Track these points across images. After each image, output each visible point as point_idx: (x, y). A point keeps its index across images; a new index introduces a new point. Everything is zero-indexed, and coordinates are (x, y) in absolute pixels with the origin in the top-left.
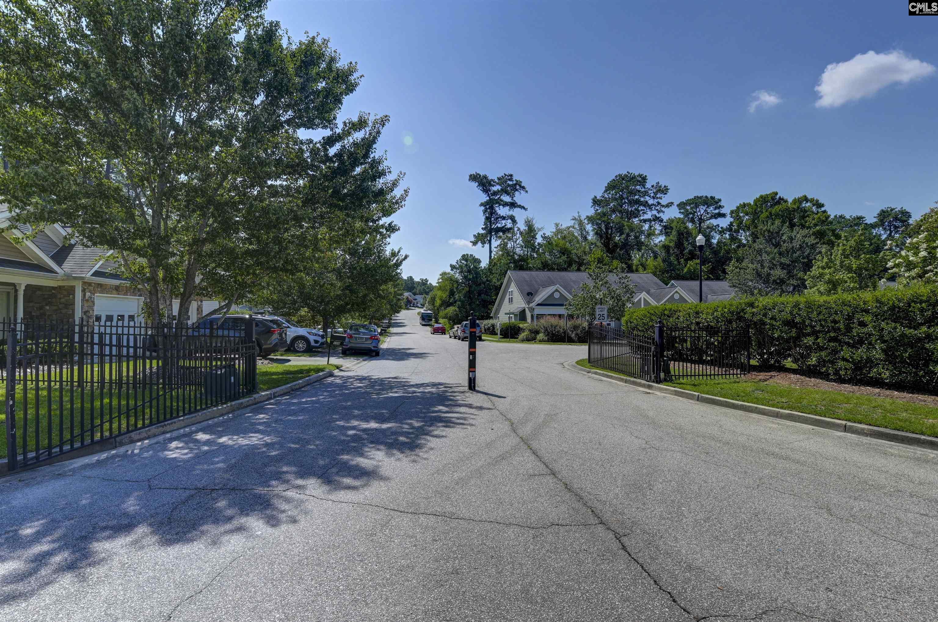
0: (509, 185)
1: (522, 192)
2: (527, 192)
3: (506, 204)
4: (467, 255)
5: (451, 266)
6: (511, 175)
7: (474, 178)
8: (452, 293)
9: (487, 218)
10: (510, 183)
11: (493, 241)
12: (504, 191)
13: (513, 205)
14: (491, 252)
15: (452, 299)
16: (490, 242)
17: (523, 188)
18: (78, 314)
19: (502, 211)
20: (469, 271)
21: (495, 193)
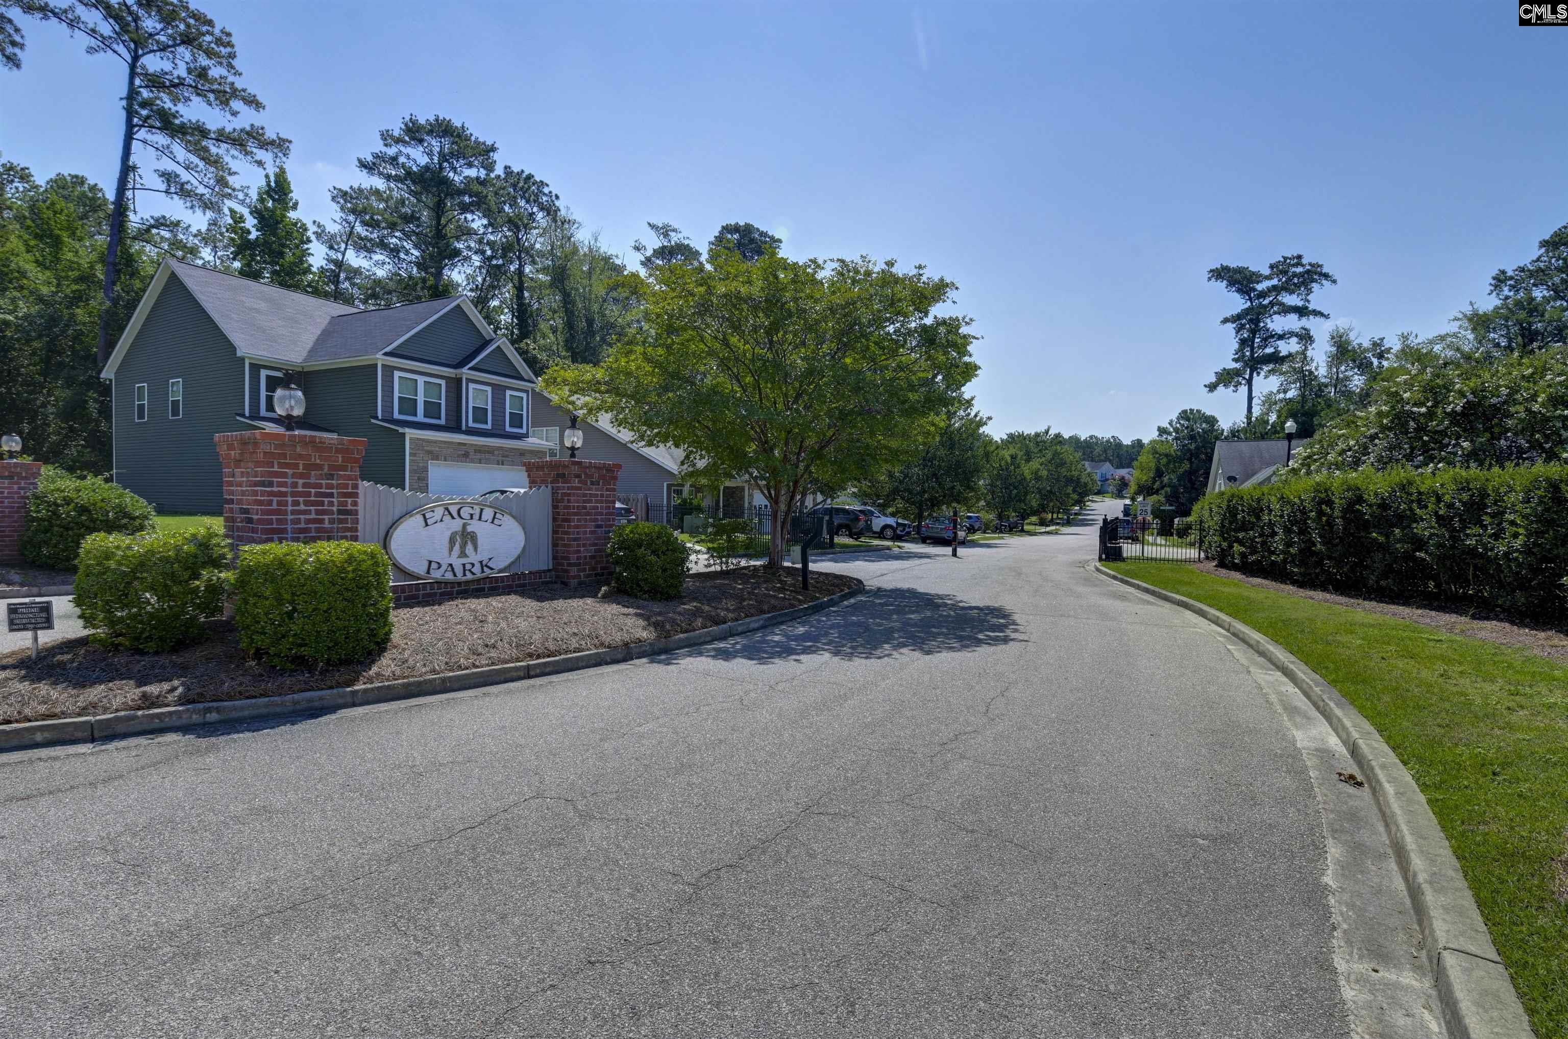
0: (1295, 275)
1: (1324, 282)
2: (1334, 282)
3: (1287, 310)
4: (1191, 410)
5: (1159, 429)
6: (1299, 257)
7: (1220, 273)
8: (1159, 474)
9: (1243, 342)
10: (1299, 270)
11: (1258, 380)
12: (1285, 288)
13: (1302, 312)
14: (1250, 398)
15: (1158, 483)
16: (1249, 382)
17: (1326, 276)
18: (746, 505)
19: (1277, 323)
20: (1192, 438)
21: (1263, 295)
